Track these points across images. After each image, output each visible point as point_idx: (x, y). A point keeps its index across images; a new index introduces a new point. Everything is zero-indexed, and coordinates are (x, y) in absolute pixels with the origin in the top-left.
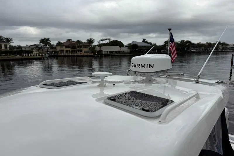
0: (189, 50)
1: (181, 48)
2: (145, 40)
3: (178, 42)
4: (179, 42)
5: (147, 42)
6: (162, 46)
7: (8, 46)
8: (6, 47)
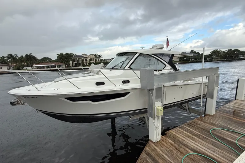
0: (237, 58)
1: (228, 57)
2: (193, 50)
3: (225, 51)
4: (227, 51)
5: (195, 52)
6: (209, 55)
7: (100, 60)
8: (99, 60)
